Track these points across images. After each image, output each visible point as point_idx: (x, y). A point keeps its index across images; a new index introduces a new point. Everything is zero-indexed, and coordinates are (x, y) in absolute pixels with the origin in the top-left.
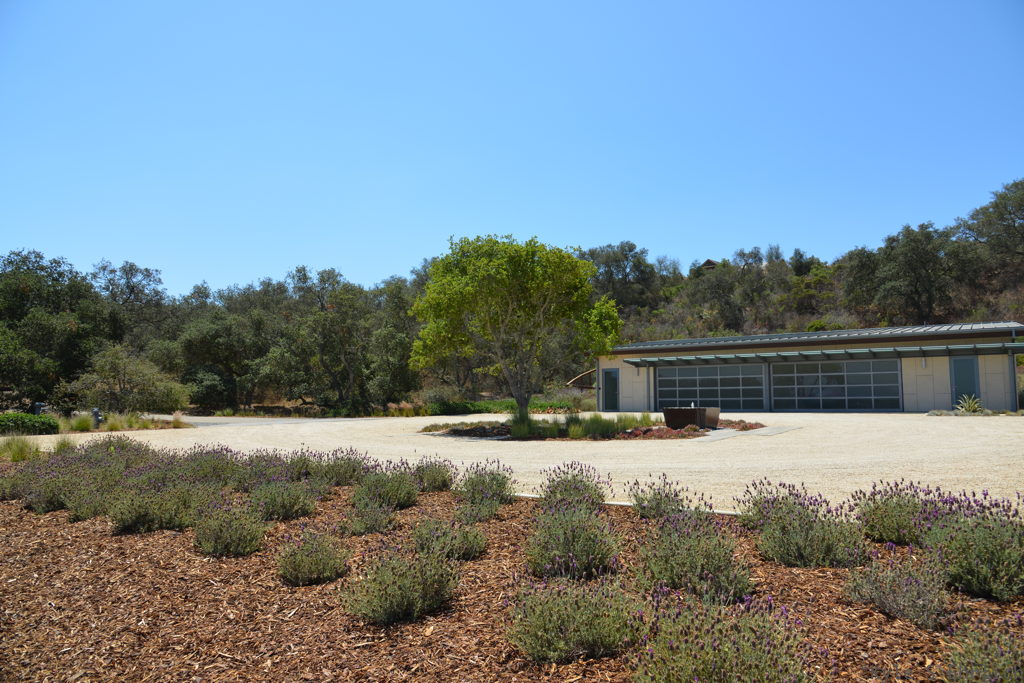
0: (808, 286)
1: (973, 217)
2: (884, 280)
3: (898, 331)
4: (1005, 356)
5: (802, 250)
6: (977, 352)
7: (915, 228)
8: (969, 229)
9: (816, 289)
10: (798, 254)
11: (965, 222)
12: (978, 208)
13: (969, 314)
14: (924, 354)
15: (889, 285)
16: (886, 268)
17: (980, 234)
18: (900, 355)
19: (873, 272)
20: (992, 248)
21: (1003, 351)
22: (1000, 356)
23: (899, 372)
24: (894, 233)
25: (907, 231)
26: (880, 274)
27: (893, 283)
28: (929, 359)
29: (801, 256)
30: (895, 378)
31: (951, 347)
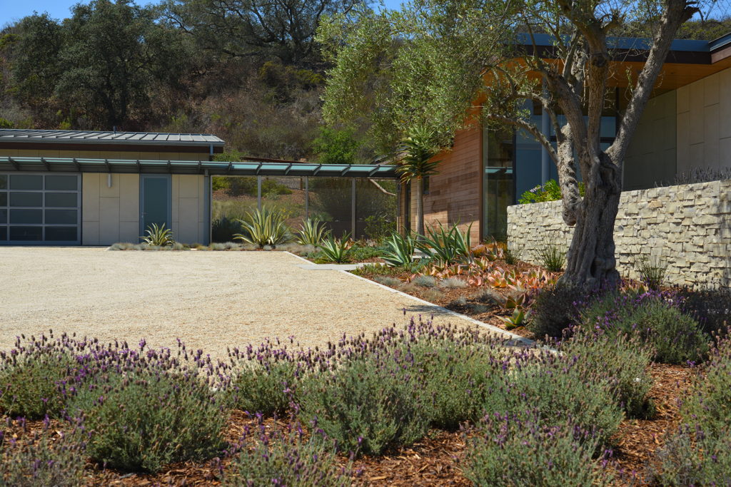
2: (69, 65)
3: (81, 136)
4: (201, 177)
6: (171, 170)
8: (175, 12)
11: (171, 3)
13: (168, 122)
14: (111, 169)
15: (74, 72)
16: (73, 49)
17: (187, 21)
18: (81, 168)
19: (55, 52)
20: (199, 41)
21: (199, 170)
22: (196, 176)
23: (79, 193)
25: (103, 2)
26: (64, 55)
27: (80, 71)
28: (116, 176)
30: (74, 200)
31: (143, 162)
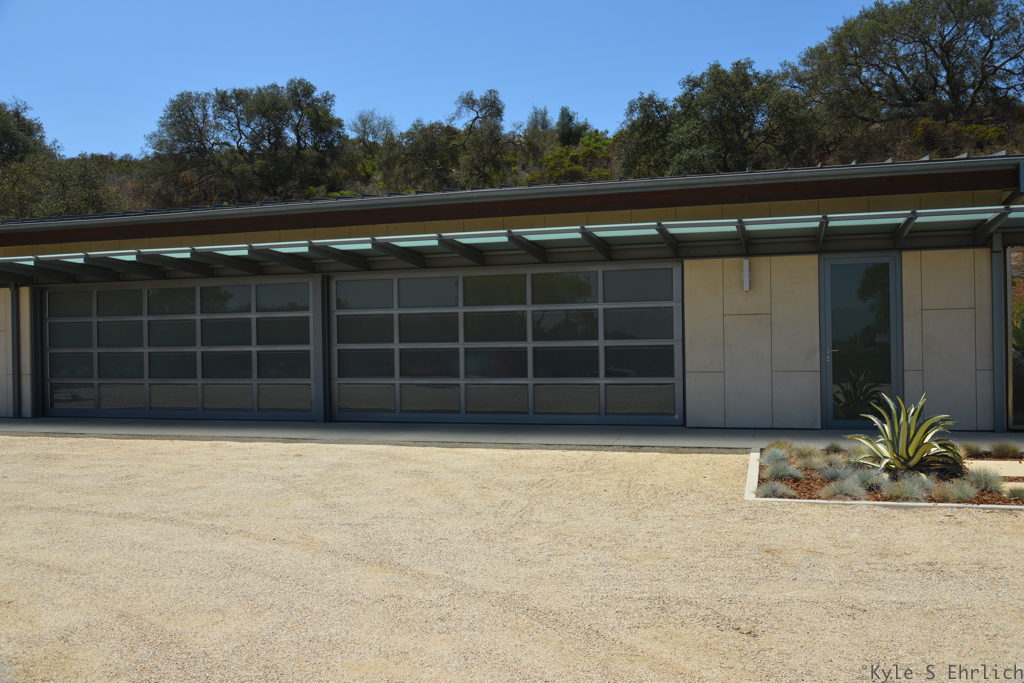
0: (575, 160)
1: (805, 62)
2: (677, 148)
4: (982, 254)
5: (572, 110)
7: (727, 66)
8: (799, 80)
9: (585, 164)
10: (566, 116)
11: (795, 69)
12: (814, 47)
14: (748, 246)
15: (685, 155)
16: (684, 129)
17: (813, 87)
19: (663, 137)
20: (831, 107)
22: (968, 253)
23: (676, 306)
24: (697, 73)
25: (716, 72)
26: (673, 137)
27: (692, 152)
28: (762, 262)
29: (571, 119)
30: (664, 322)
